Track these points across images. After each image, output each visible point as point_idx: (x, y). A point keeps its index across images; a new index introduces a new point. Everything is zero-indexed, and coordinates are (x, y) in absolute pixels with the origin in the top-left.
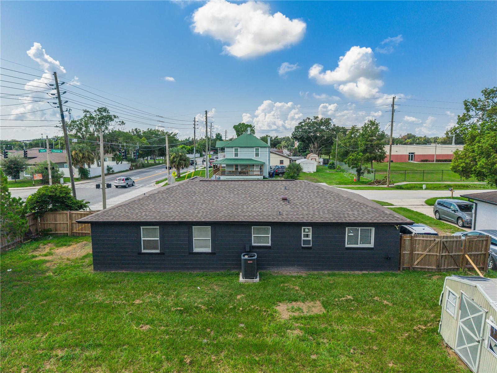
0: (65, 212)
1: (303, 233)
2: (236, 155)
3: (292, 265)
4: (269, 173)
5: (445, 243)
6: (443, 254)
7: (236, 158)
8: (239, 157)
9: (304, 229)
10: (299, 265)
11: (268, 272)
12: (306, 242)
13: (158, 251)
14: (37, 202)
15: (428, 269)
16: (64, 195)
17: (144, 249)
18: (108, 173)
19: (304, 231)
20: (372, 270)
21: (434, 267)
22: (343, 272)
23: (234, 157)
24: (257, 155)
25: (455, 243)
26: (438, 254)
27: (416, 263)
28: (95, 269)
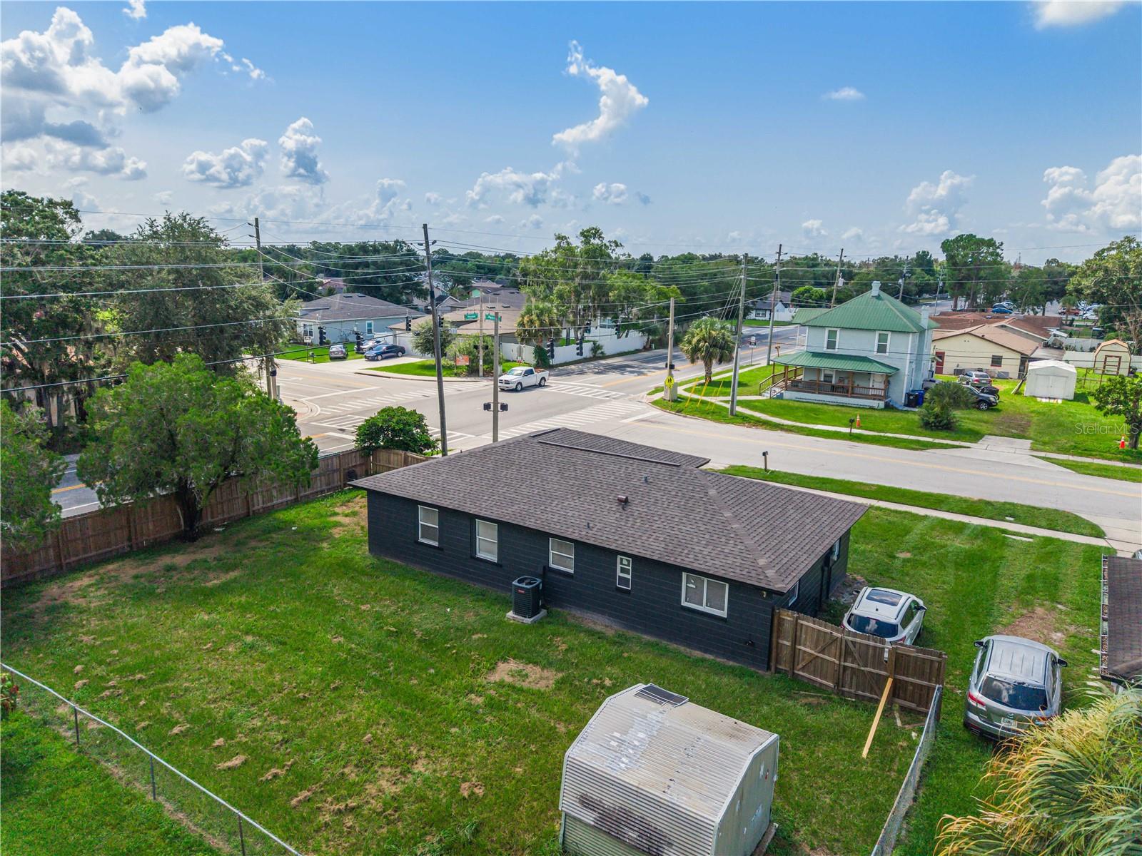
1: (619, 566)
2: (831, 345)
3: (603, 613)
4: (908, 395)
5: (851, 645)
6: (847, 664)
7: (830, 351)
8: (836, 351)
9: (622, 560)
10: (611, 615)
11: (566, 612)
12: (622, 580)
13: (436, 544)
15: (821, 684)
17: (422, 537)
18: (594, 356)
19: (621, 563)
20: (724, 656)
21: (831, 684)
22: (673, 646)
23: (825, 350)
24: (882, 349)
25: (871, 650)
26: (837, 662)
27: (800, 666)
28: (370, 550)
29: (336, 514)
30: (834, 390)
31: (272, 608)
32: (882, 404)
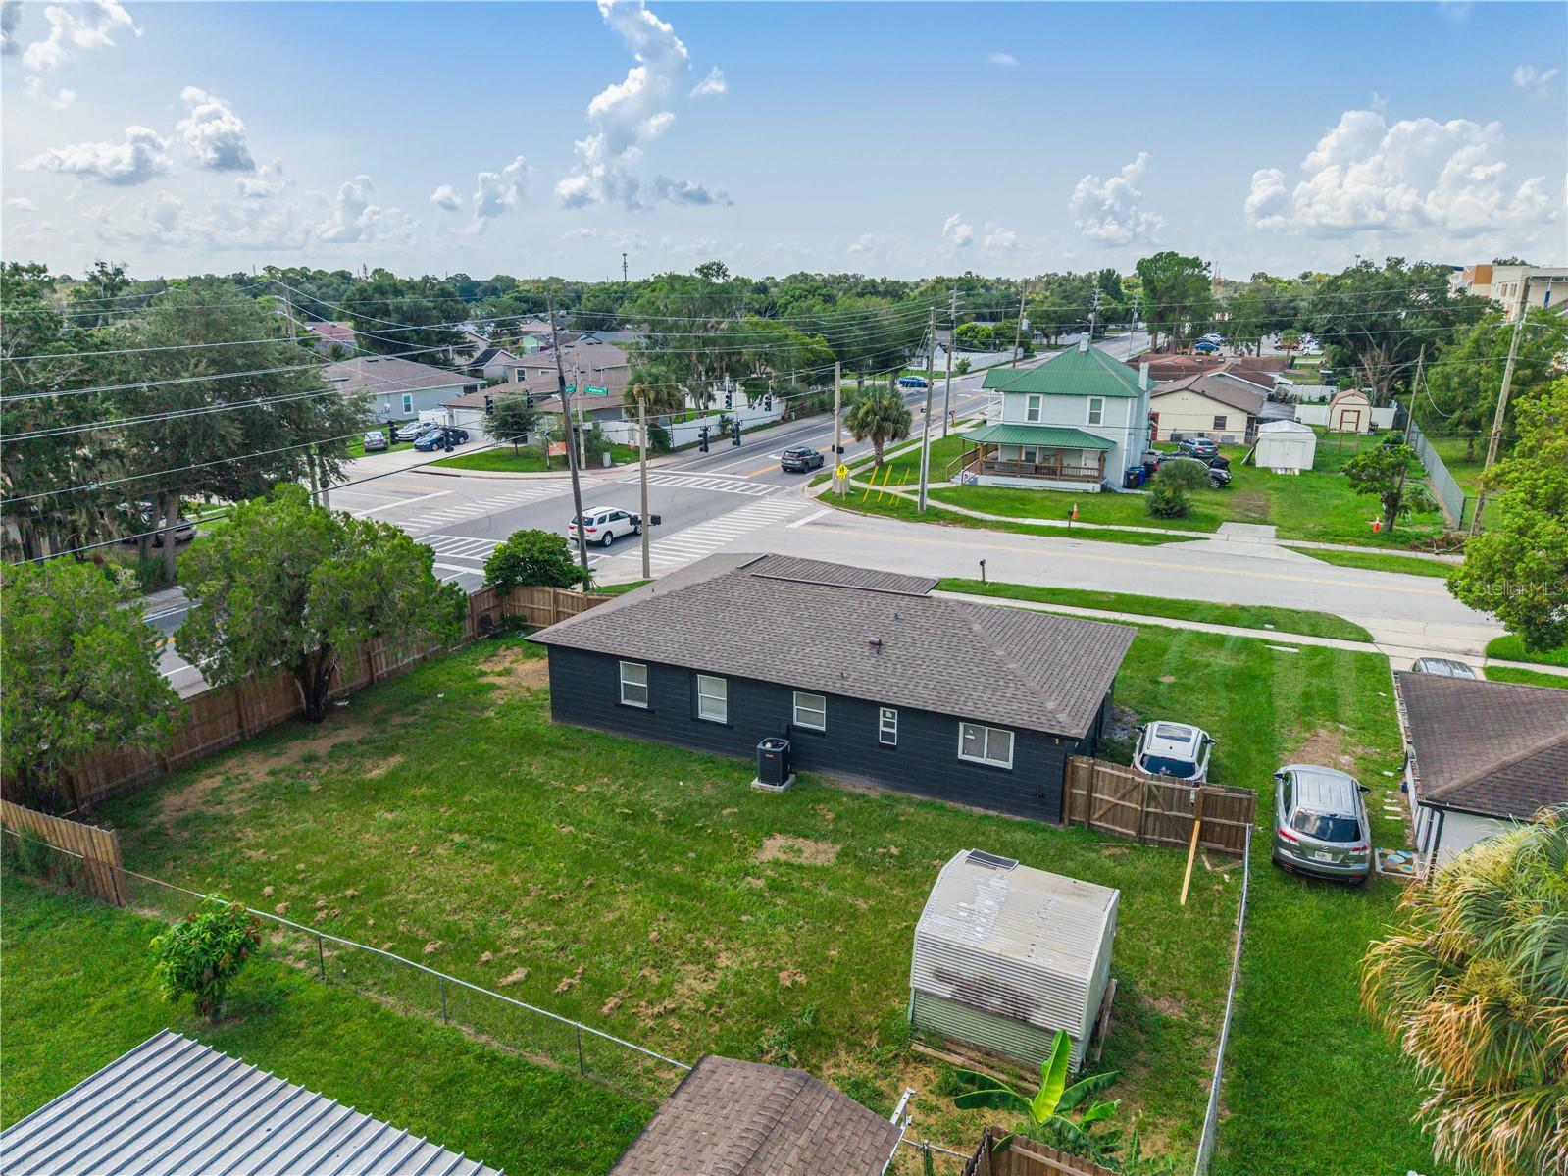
0: (547, 589)
1: (881, 719)
2: (1033, 415)
3: (863, 773)
4: (1127, 474)
5: (1154, 789)
6: (1151, 810)
7: (1032, 423)
8: (1040, 422)
9: (884, 712)
10: (872, 775)
12: (888, 736)
13: (644, 706)
14: (501, 569)
15: (1120, 833)
16: (547, 557)
17: (625, 698)
18: (723, 433)
19: (884, 716)
20: (1009, 811)
21: (1133, 833)
22: (950, 804)
24: (1095, 418)
25: (1176, 793)
26: (1139, 808)
27: (1097, 816)
28: (554, 717)
29: (483, 674)
30: (1039, 471)
31: (467, 798)
32: (1097, 488)
